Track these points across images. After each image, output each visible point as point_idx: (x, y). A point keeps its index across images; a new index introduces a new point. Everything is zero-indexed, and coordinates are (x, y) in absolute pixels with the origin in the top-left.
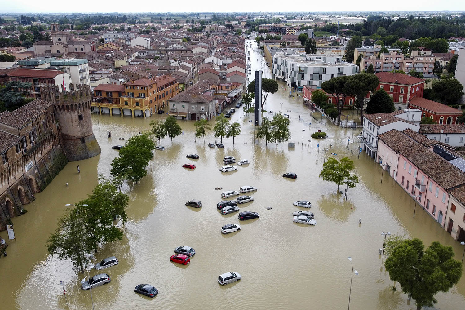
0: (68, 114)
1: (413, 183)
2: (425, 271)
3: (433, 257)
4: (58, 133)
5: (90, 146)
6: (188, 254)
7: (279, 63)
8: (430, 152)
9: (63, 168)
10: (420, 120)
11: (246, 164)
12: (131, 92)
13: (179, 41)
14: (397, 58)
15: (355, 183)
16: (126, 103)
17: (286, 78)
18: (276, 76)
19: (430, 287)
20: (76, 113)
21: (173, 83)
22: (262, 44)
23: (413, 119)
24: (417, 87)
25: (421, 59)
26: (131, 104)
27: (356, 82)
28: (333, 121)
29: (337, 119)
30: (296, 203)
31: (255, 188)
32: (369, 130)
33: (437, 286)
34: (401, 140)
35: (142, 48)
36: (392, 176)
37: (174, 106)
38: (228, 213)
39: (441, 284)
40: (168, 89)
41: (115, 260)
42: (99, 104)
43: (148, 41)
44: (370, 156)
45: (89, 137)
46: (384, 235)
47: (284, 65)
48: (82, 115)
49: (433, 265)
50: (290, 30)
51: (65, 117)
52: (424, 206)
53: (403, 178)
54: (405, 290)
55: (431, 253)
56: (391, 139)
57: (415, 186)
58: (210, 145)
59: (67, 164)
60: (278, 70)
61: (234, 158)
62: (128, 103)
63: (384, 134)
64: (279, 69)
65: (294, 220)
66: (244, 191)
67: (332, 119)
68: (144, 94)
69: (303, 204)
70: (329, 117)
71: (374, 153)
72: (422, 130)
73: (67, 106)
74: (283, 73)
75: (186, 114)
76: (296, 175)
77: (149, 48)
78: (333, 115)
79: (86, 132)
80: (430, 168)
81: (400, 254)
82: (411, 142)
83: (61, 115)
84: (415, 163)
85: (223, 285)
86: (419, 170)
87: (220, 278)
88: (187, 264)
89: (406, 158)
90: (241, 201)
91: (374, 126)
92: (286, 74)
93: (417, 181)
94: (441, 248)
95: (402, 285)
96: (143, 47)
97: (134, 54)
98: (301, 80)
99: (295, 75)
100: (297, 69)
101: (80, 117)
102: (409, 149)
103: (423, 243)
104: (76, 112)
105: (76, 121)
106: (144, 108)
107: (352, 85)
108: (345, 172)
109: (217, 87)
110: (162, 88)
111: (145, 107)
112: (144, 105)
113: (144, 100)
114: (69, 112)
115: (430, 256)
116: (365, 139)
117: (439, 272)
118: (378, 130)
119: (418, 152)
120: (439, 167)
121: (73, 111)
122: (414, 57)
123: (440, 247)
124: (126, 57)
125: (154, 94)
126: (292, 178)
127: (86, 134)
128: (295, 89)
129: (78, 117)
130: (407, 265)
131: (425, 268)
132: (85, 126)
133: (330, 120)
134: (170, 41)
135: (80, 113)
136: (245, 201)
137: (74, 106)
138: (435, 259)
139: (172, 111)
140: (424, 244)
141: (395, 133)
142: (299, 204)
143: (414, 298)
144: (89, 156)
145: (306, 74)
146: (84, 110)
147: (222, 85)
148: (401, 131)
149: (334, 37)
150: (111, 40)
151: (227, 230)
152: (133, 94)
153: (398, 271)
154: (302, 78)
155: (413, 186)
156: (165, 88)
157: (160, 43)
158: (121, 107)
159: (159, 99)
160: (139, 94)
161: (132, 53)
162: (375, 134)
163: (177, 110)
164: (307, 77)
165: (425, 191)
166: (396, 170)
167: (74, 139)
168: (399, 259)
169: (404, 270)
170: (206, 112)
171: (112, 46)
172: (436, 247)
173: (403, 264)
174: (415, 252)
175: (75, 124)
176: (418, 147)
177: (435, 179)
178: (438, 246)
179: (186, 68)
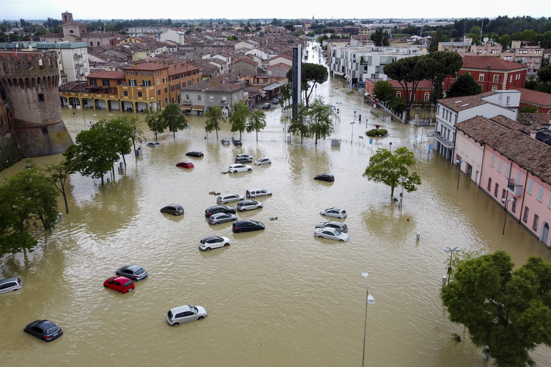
0: (23, 91)
1: (504, 185)
2: (514, 305)
3: (529, 281)
4: (8, 118)
5: (56, 138)
6: (134, 276)
7: (338, 55)
8: (532, 139)
9: (12, 165)
10: (518, 105)
11: (266, 164)
12: (132, 79)
13: (224, 40)
14: (492, 50)
15: (415, 185)
16: (126, 94)
17: (346, 73)
18: (335, 73)
19: (521, 335)
20: (34, 91)
21: (194, 73)
22: (325, 43)
23: (507, 103)
24: (517, 75)
25: (524, 52)
26: (131, 95)
27: (431, 61)
28: (399, 118)
29: (404, 114)
30: (323, 212)
31: (269, 192)
32: (444, 120)
33: (534, 332)
34: (488, 128)
35: (172, 44)
36: (474, 180)
37: (188, 98)
38: (218, 223)
39: (542, 328)
40: (186, 79)
41: (15, 283)
42: (92, 95)
43: (181, 35)
44: (445, 156)
45: (55, 125)
46: (449, 251)
47: (344, 58)
48: (43, 94)
49: (527, 295)
50: (363, 31)
51: (19, 95)
52: (520, 219)
53: (490, 180)
54: (476, 340)
55: (526, 275)
56: (473, 127)
57: (507, 189)
58: (223, 142)
59: (19, 160)
60: (337, 65)
61: (250, 157)
62: (128, 93)
63: (465, 122)
64: (338, 63)
65: (315, 233)
66: (252, 195)
67: (398, 115)
68: (149, 82)
69: (334, 212)
70: (395, 113)
71: (451, 152)
72: (521, 120)
73: (21, 80)
74: (343, 68)
75: (203, 107)
76: (333, 177)
77: (183, 43)
78: (398, 110)
79: (49, 119)
80: (529, 159)
81: (467, 273)
82: (502, 129)
83: (12, 92)
84: (507, 154)
85: (174, 325)
86: (514, 164)
87: (170, 314)
88: (128, 292)
89: (494, 150)
90: (243, 208)
91: (451, 113)
92: (346, 68)
93: (509, 180)
94: (544, 267)
95: (472, 332)
96: (175, 42)
97: (160, 49)
98: (364, 73)
99: (357, 69)
100: (358, 60)
101: (41, 97)
102: (500, 137)
103: (511, 259)
104: (34, 89)
105: (34, 102)
106: (148, 99)
107: (424, 65)
108: (401, 168)
109: (252, 79)
110: (176, 77)
111: (150, 99)
112: (148, 96)
113: (148, 89)
114: (23, 88)
115: (524, 279)
116: (439, 133)
117: (538, 306)
118: (457, 116)
119: (512, 140)
120: (544, 157)
121: (29, 88)
122: (515, 49)
123: (542, 265)
124: (148, 50)
125: (164, 82)
126: (327, 181)
127: (50, 122)
128: (357, 86)
129: (37, 96)
130: (481, 293)
131: (514, 300)
132: (48, 110)
133: (396, 117)
134: (213, 40)
135: (40, 91)
136: (249, 208)
137: (30, 80)
138: (533, 284)
139: (185, 104)
140: (512, 261)
141: (481, 120)
142: (329, 212)
143: (494, 356)
144: (54, 151)
145: (371, 65)
146: (46, 88)
147: (259, 77)
148: (490, 119)
149: (415, 37)
150: (138, 35)
151: (207, 245)
152: (135, 81)
153: (463, 304)
154: (365, 71)
155: (504, 191)
156: (182, 77)
157: (199, 41)
158: (119, 98)
159: (172, 91)
160: (143, 81)
161: (158, 47)
162: (452, 124)
163: (190, 101)
164: (372, 70)
165: (521, 194)
166: (480, 172)
167: (33, 127)
168: (465, 284)
169: (475, 304)
170: (229, 105)
171: (137, 41)
172: (535, 265)
173: (473, 291)
174: (495, 271)
175: (33, 106)
176: (513, 134)
177: (538, 173)
178: (539, 263)
179: (219, 61)
